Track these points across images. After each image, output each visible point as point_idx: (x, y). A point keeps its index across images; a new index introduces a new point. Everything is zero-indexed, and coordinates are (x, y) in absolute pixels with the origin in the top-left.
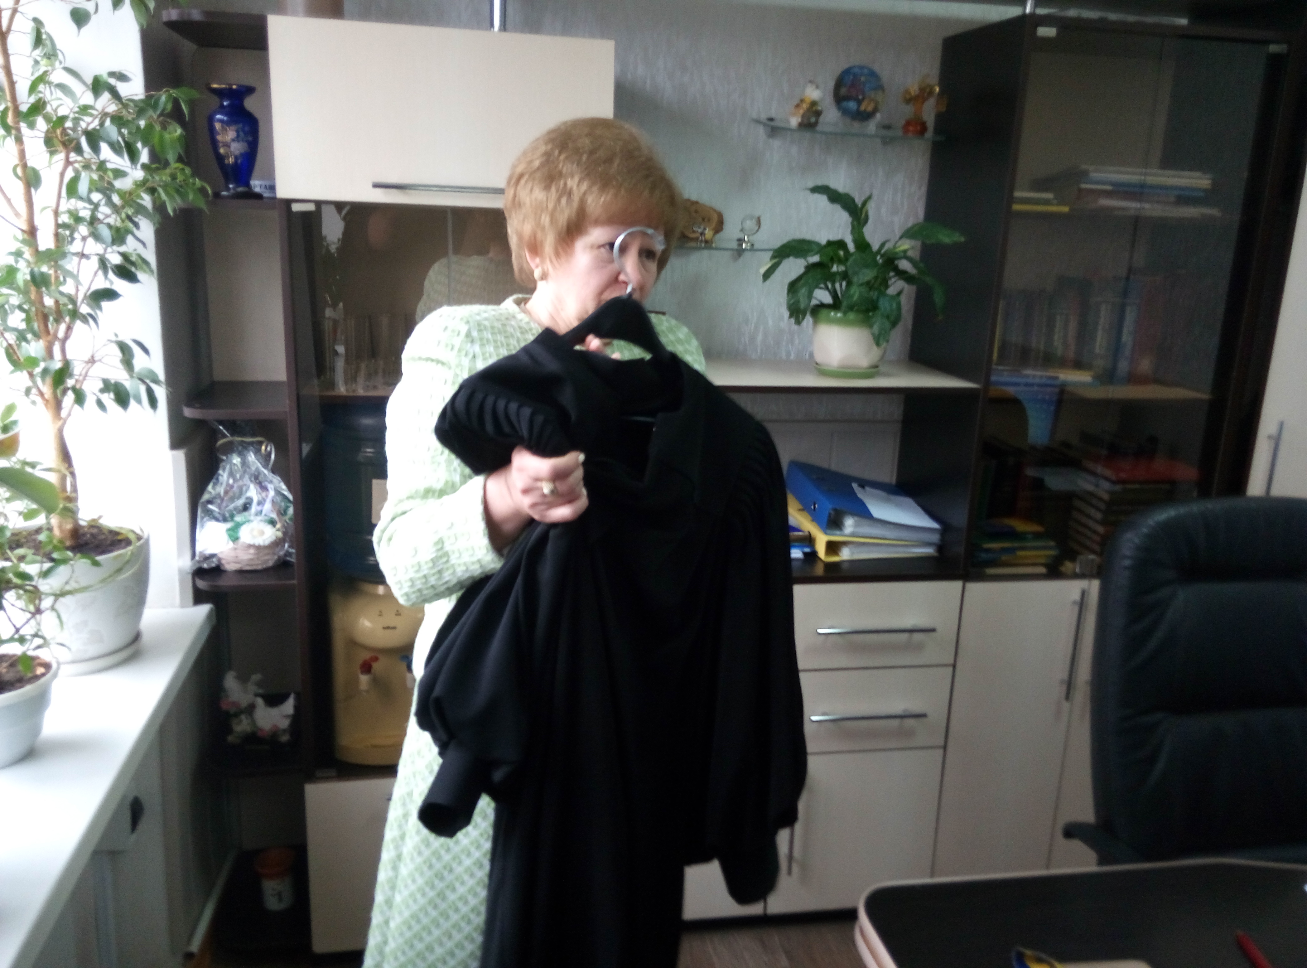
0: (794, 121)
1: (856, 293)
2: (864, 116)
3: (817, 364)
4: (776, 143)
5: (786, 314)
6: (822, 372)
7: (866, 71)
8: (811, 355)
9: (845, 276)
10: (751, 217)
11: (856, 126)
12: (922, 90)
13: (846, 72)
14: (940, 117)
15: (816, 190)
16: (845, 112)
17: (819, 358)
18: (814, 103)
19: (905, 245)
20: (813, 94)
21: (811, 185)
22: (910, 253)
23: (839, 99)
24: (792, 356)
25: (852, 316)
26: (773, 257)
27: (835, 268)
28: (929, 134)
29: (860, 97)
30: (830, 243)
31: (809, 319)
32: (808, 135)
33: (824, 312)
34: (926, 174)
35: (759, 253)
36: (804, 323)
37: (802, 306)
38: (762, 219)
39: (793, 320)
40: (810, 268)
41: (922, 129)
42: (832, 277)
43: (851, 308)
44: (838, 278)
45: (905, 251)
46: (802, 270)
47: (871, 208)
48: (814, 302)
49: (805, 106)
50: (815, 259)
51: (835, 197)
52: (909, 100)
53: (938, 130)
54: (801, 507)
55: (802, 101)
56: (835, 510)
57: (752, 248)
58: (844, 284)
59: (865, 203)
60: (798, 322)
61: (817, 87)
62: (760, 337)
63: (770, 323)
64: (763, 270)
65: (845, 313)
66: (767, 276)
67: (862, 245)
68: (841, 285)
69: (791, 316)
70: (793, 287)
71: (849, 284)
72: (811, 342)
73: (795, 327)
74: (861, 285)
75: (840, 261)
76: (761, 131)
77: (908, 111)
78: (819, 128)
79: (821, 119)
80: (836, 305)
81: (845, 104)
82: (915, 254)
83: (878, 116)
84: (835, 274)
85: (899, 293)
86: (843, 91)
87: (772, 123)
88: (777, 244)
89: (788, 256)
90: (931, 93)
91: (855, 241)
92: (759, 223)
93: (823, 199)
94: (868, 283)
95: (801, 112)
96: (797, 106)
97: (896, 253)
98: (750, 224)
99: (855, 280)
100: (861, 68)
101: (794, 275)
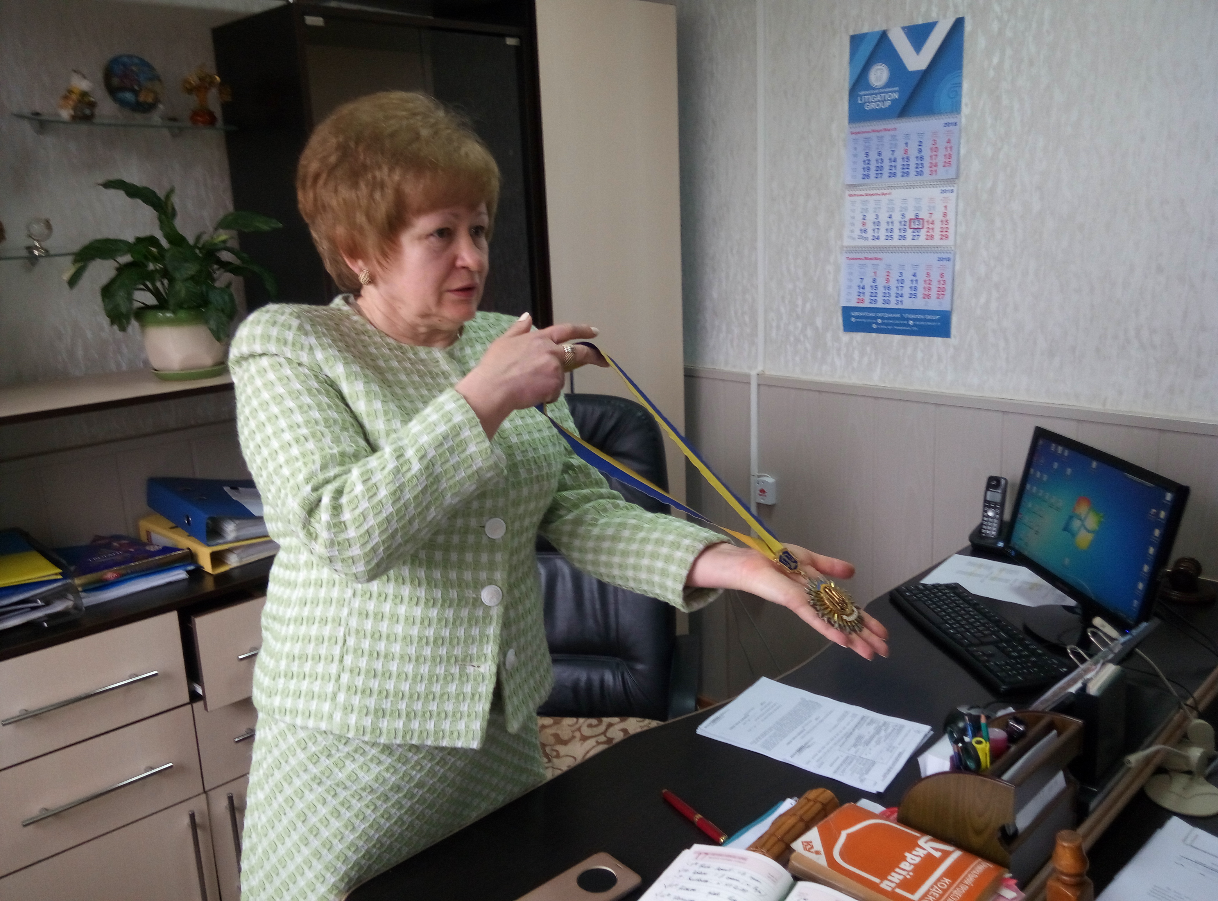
0: (66, 114)
1: (182, 289)
2: (146, 108)
3: (156, 370)
4: (49, 140)
5: (105, 321)
6: (162, 377)
7: (136, 61)
8: (146, 362)
9: (165, 273)
10: (37, 221)
11: (139, 118)
12: (201, 79)
13: (115, 61)
14: (225, 107)
15: (109, 185)
16: (123, 103)
17: (156, 362)
18: (84, 94)
19: (223, 236)
20: (82, 84)
21: (101, 181)
22: (229, 244)
23: (112, 91)
24: (124, 367)
25: (182, 314)
26: (75, 261)
27: (151, 266)
28: (220, 123)
29: (136, 88)
30: (139, 240)
31: (134, 324)
32: (84, 128)
33: (150, 314)
34: (226, 165)
35: (58, 259)
36: (130, 330)
37: (124, 309)
38: (52, 222)
39: (116, 327)
40: (121, 269)
41: (211, 121)
42: (150, 276)
43: (180, 306)
44: (157, 276)
45: (224, 242)
46: (112, 273)
47: (176, 200)
48: (137, 305)
49: (74, 97)
50: (126, 259)
51: (133, 191)
52: (190, 90)
53: (227, 120)
54: (172, 525)
55: (70, 92)
56: (213, 519)
57: (47, 254)
58: (166, 282)
59: (168, 197)
60: (123, 329)
61: (84, 77)
62: (80, 353)
63: (89, 335)
64: (66, 276)
65: (174, 312)
66: (73, 282)
67: (176, 239)
68: (163, 284)
69: (113, 323)
70: (107, 291)
71: (172, 280)
72: (142, 348)
73: (119, 334)
74: (186, 280)
75: (155, 259)
76: (27, 127)
77: (193, 101)
78: (96, 120)
79: (97, 111)
80: (162, 305)
81: (121, 95)
82: (234, 244)
83: (161, 106)
84: (153, 272)
85: (229, 285)
86: (115, 81)
87: (39, 118)
88: (76, 247)
89: (93, 258)
90: (212, 83)
91: (167, 236)
92: (48, 224)
93: (119, 195)
94: (192, 278)
95: (71, 103)
96: (66, 98)
97: (216, 244)
98: (37, 229)
99: (177, 275)
100: (129, 57)
101: (104, 280)
